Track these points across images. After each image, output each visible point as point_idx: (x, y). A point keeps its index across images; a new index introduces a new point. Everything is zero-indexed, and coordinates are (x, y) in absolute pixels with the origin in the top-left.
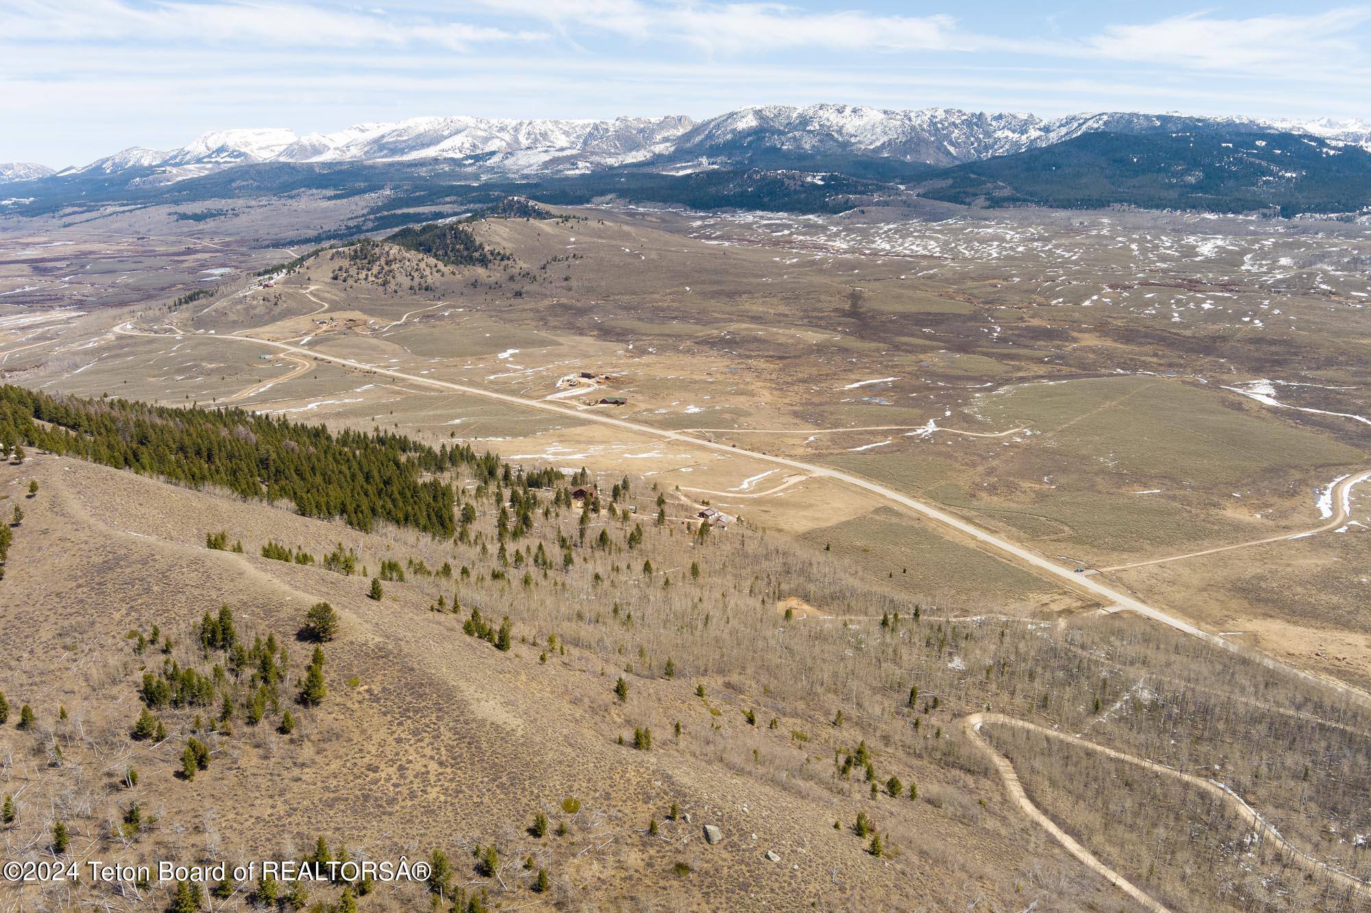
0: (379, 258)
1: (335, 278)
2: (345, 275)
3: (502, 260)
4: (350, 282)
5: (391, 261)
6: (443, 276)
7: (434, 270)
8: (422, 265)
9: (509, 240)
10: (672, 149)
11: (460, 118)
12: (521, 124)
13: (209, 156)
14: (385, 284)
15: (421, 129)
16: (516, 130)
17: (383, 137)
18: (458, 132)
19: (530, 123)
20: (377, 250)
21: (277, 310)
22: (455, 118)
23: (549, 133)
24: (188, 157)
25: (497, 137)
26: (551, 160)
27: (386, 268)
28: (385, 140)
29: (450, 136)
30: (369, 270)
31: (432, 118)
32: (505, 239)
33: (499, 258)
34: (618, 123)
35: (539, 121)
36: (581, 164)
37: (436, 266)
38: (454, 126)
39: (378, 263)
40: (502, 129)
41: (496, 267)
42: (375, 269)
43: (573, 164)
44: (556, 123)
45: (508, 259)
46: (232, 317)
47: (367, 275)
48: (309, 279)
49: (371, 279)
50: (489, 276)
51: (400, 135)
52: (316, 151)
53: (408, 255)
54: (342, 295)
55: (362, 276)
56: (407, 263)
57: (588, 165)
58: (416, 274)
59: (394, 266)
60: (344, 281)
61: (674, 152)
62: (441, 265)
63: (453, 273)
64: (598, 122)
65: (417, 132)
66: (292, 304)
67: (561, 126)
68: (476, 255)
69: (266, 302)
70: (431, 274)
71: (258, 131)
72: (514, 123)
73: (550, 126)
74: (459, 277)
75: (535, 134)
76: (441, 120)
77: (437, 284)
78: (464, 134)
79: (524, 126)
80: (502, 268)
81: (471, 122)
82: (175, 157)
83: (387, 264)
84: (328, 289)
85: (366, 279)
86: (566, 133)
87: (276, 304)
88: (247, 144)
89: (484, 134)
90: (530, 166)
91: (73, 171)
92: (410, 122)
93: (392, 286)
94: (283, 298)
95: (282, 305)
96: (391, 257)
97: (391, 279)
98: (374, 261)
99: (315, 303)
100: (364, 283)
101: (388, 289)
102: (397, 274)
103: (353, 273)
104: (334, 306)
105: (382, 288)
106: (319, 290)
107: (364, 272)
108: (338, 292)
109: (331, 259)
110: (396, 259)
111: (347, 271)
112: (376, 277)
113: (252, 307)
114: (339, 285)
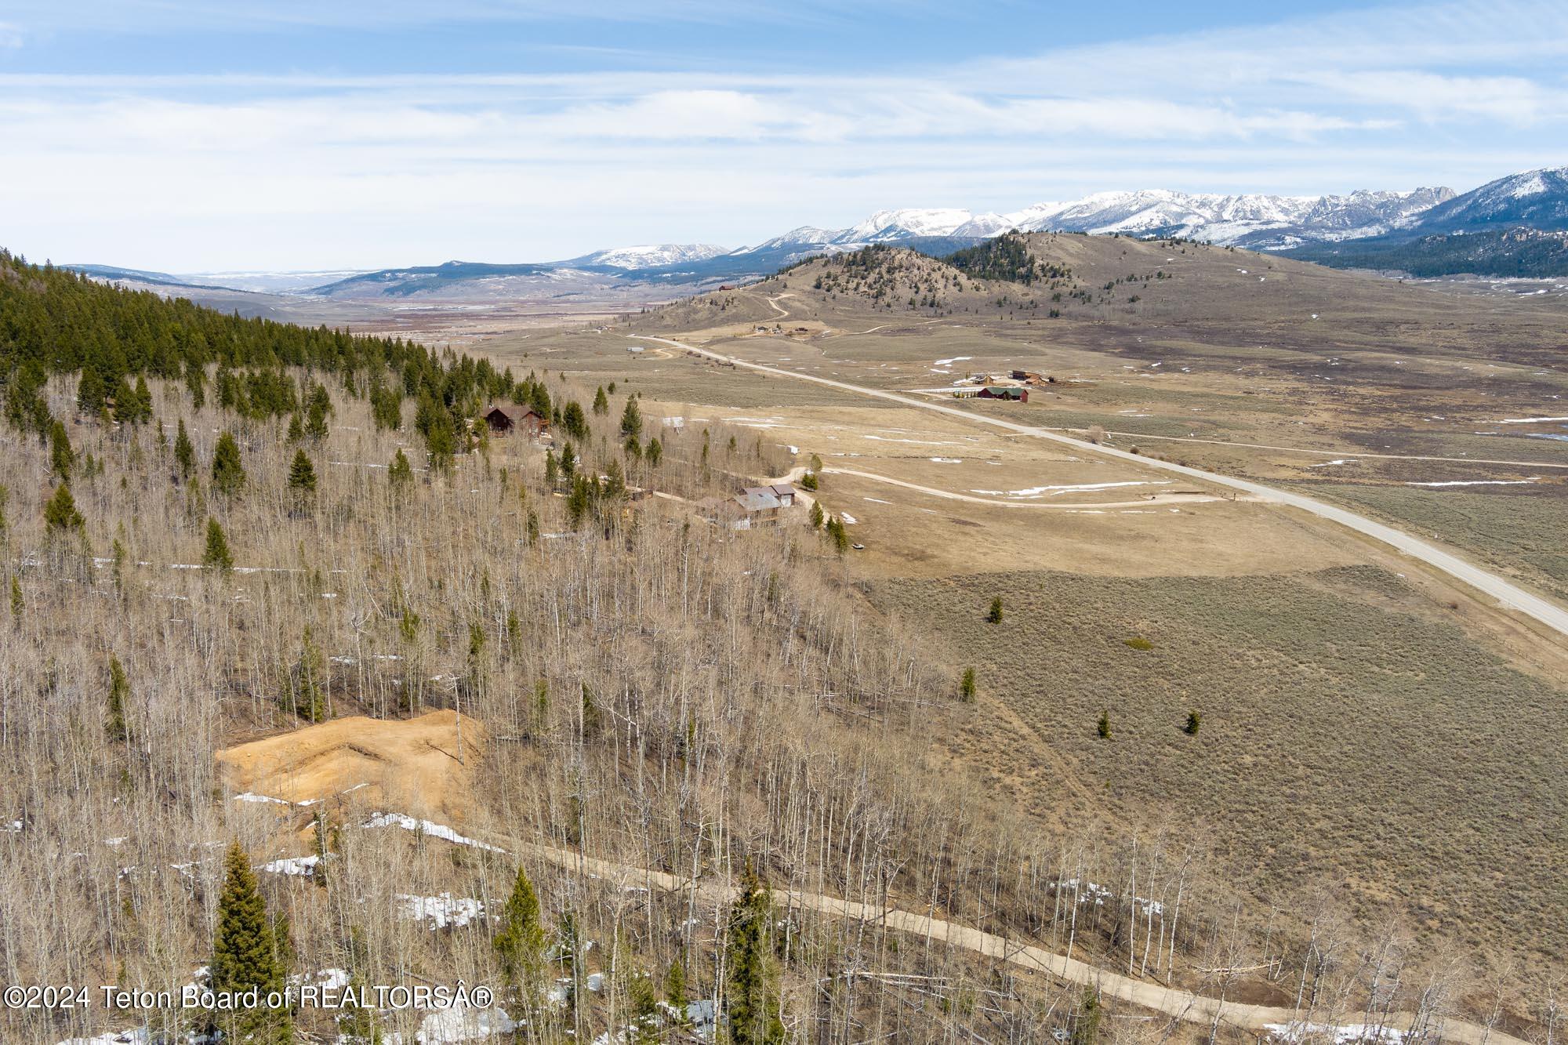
0: (880, 265)
1: (818, 286)
2: (831, 283)
3: (1054, 276)
4: (835, 291)
5: (895, 268)
6: (960, 291)
7: (951, 282)
8: (936, 275)
9: (1077, 256)
10: (1419, 223)
11: (1152, 192)
12: (1228, 200)
13: (876, 236)
14: (880, 294)
15: (1107, 205)
16: (1222, 206)
17: (1062, 214)
18: (1148, 207)
19: (1240, 199)
20: (881, 255)
21: (722, 315)
22: (1147, 191)
23: (1263, 211)
24: (855, 237)
25: (1195, 213)
26: (1251, 234)
27: (886, 276)
28: (1064, 217)
29: (1139, 211)
30: (863, 278)
31: (1122, 194)
32: (1071, 255)
33: (1049, 274)
34: (1352, 198)
35: (1251, 197)
36: (1288, 239)
37: (955, 278)
38: (1144, 201)
39: (877, 270)
40: (1203, 205)
41: (1042, 284)
42: (870, 279)
43: (1279, 239)
44: (1274, 199)
45: (1062, 275)
46: (668, 321)
47: (858, 284)
48: (785, 286)
49: (862, 288)
50: (1027, 294)
51: (1081, 212)
52: (988, 229)
53: (919, 262)
54: (817, 305)
55: (852, 285)
56: (916, 271)
57: (1298, 240)
58: (923, 287)
59: (897, 275)
60: (828, 290)
61: (1420, 227)
62: (963, 278)
63: (977, 289)
64: (1326, 197)
65: (1102, 208)
66: (743, 309)
67: (1279, 203)
68: (1022, 270)
69: (713, 307)
70: (945, 286)
71: (932, 211)
72: (1220, 199)
73: (1266, 203)
74: (983, 293)
75: (1244, 211)
76: (1131, 194)
77: (949, 300)
78: (1154, 209)
79: (1232, 202)
80: (1049, 285)
81: (1165, 195)
82: (843, 237)
83: (888, 272)
84: (804, 298)
85: (856, 289)
86: (1285, 211)
87: (723, 308)
88: (918, 224)
89: (1179, 210)
90: (1224, 240)
91: (746, 251)
92: (1095, 198)
93: (887, 299)
94: (735, 303)
95: (731, 310)
96: (896, 264)
97: (888, 290)
98: (872, 268)
99: (773, 310)
100: (851, 293)
101: (881, 302)
102: (898, 285)
103: (842, 280)
104: (796, 315)
105: (873, 301)
106: (789, 299)
107: (856, 281)
108: (811, 301)
109: (824, 266)
110: (901, 267)
111: (835, 279)
112: (870, 287)
113: (696, 311)
114: (819, 294)
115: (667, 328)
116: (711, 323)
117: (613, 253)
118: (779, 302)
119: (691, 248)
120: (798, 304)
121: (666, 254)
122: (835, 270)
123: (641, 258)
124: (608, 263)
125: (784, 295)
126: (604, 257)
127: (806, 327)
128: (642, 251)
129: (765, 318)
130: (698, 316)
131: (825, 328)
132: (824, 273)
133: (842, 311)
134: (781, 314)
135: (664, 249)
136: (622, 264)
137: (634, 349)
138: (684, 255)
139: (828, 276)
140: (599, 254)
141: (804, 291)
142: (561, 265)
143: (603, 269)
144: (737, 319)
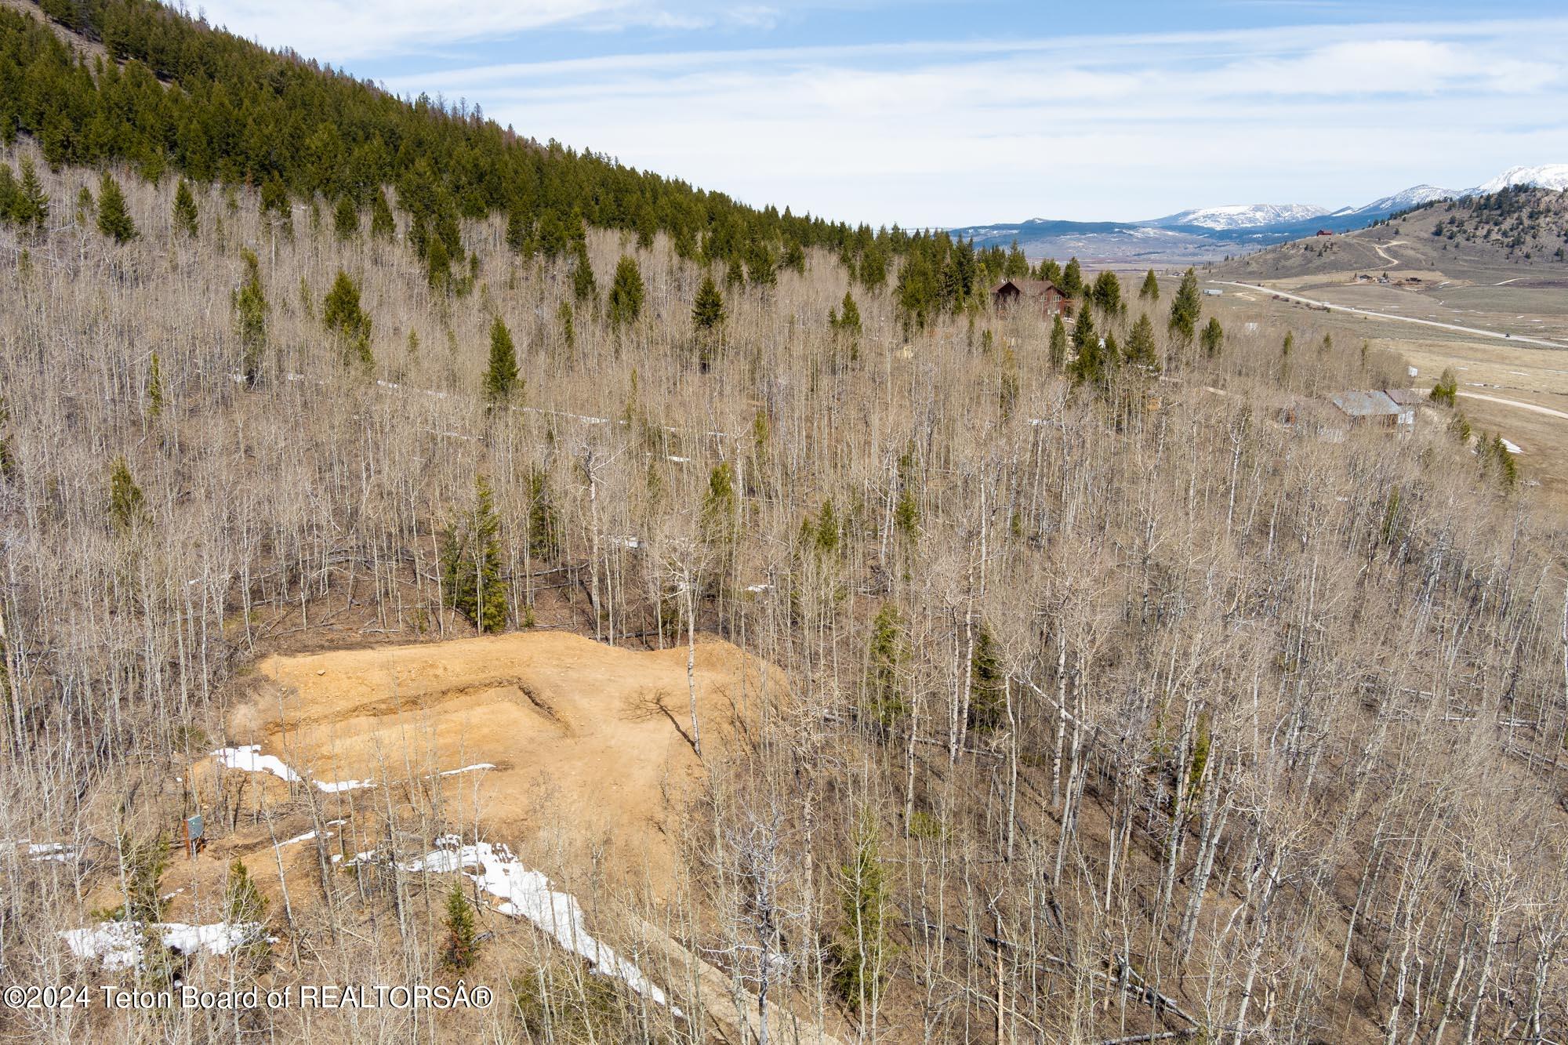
0: (1520, 209)
1: (1438, 233)
2: (1455, 229)
4: (1460, 239)
5: (1540, 213)
14: (1518, 242)
20: (1523, 197)
21: (1317, 262)
27: (1527, 222)
30: (1496, 224)
39: (1516, 215)
42: (1507, 224)
46: (1254, 267)
47: (1489, 232)
48: (1397, 233)
49: (1494, 236)
54: (1435, 254)
55: (1482, 232)
59: (1542, 221)
60: (1451, 238)
66: (1343, 256)
69: (1308, 253)
83: (1531, 217)
84: (1418, 246)
85: (1486, 237)
87: (1320, 255)
91: (1349, 212)
93: (1525, 249)
94: (1335, 249)
95: (1328, 257)
96: (1542, 207)
97: (1528, 238)
98: (1509, 212)
99: (1380, 258)
100: (1479, 241)
101: (1517, 252)
102: (1543, 233)
103: (1469, 227)
104: (1406, 264)
105: (1507, 250)
106: (1400, 246)
107: (1487, 227)
108: (1428, 250)
109: (1447, 211)
110: (1548, 211)
111: (1461, 224)
112: (1505, 234)
113: (1287, 257)
114: (1438, 241)
115: (1252, 275)
116: (1304, 270)
117: (1201, 213)
118: (1388, 250)
119: (1286, 209)
120: (1411, 253)
121: (1259, 215)
122: (1459, 214)
123: (1231, 219)
124: (1196, 223)
125: (1394, 243)
126: (1191, 217)
127: (1419, 278)
128: (1233, 211)
129: (1369, 266)
130: (1289, 263)
131: (1443, 278)
132: (1447, 217)
133: (1466, 261)
134: (1389, 262)
135: (1257, 209)
136: (1209, 224)
137: (1211, 292)
138: (1279, 216)
139: (1452, 222)
140: (1186, 214)
141: (1419, 239)
142: (1144, 225)
143: (1190, 229)
144: (1336, 266)
